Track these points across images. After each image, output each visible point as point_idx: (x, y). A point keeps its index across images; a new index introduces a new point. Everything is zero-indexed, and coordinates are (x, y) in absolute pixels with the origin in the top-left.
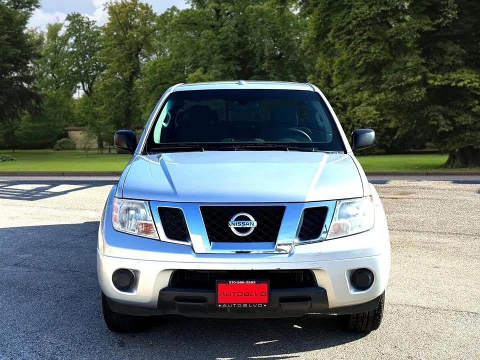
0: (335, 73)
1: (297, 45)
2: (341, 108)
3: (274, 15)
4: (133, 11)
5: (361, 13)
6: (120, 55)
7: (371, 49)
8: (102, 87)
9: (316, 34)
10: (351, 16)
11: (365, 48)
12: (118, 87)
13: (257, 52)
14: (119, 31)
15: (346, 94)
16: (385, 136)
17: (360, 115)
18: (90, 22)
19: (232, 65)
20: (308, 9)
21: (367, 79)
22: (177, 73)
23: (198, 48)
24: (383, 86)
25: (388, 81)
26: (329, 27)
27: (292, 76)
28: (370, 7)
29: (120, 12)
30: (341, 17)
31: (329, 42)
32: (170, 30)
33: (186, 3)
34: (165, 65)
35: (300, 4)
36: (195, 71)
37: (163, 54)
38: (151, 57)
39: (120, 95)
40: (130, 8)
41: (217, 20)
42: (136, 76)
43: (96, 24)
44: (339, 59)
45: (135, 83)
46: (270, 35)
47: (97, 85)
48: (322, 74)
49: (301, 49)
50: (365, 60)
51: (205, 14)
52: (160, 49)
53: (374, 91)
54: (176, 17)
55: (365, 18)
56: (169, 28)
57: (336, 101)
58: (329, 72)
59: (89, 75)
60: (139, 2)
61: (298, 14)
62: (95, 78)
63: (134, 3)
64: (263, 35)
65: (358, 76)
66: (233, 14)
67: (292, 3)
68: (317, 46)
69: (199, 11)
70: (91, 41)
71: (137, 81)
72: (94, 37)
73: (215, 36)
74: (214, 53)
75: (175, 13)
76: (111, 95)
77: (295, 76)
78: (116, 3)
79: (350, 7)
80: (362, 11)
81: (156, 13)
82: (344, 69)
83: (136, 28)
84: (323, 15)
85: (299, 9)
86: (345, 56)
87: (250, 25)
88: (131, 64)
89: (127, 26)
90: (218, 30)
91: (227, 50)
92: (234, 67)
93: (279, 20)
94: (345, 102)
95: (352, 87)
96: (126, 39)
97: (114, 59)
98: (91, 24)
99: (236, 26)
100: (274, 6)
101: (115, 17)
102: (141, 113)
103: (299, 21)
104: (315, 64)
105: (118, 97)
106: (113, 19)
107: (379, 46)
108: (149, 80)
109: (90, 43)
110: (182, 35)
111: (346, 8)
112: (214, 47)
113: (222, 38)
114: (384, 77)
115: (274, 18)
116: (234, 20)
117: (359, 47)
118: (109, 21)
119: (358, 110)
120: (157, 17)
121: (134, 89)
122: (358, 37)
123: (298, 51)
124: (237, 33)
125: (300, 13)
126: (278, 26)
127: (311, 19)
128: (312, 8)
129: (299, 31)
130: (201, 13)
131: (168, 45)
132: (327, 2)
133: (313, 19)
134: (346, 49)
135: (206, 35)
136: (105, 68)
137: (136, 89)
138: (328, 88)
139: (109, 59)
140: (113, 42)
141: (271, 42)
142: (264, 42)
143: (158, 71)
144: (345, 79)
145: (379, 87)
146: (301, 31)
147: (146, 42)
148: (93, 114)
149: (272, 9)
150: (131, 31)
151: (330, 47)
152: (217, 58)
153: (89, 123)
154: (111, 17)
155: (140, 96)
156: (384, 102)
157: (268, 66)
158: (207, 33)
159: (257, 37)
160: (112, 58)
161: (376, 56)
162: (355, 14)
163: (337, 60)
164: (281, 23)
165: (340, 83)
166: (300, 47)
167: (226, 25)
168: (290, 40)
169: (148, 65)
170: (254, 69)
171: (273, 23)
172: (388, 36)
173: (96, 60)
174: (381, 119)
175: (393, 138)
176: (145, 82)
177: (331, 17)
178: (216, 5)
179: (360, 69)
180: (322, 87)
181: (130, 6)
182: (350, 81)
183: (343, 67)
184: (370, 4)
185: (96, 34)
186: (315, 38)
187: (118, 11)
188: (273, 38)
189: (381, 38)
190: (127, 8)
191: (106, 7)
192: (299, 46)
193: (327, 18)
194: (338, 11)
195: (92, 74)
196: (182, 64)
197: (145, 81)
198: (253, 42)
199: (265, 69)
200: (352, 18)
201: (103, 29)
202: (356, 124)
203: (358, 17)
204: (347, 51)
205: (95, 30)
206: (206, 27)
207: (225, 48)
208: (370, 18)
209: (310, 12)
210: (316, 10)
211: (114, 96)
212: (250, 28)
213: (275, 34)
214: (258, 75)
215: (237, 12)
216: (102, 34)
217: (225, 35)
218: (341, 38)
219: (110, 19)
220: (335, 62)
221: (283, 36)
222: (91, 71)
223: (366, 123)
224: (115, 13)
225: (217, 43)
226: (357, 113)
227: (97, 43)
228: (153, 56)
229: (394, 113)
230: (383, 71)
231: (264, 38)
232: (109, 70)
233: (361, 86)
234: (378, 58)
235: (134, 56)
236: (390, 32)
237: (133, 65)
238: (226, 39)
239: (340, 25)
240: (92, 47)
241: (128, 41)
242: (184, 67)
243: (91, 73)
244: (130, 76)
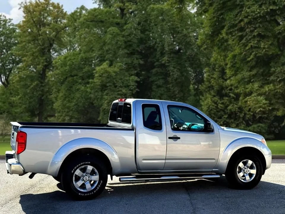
0: (228, 66)
1: (193, 41)
2: (233, 98)
3: (173, 14)
4: (46, 9)
5: (252, 12)
6: (34, 50)
7: (261, 45)
8: (18, 79)
9: (212, 30)
10: (243, 15)
11: (255, 44)
12: (32, 79)
13: (158, 47)
14: (33, 28)
15: (239, 85)
16: (274, 124)
17: (252, 104)
18: (7, 20)
19: (135, 59)
20: (204, 8)
21: (257, 72)
22: (85, 66)
23: (105, 43)
24: (272, 78)
25: (276, 74)
26: (223, 24)
27: (190, 69)
28: (260, 6)
29: (34, 11)
30: (234, 15)
31: (223, 38)
32: (79, 27)
33: (94, 3)
34: (74, 59)
35: (197, 3)
36: (101, 65)
37: (72, 49)
38: (62, 52)
39: (34, 86)
40: (42, 7)
41: (122, 18)
42: (48, 68)
43: (12, 22)
44: (233, 53)
45: (47, 75)
46: (170, 32)
47: (13, 77)
48: (216, 67)
49: (197, 44)
50: (256, 54)
51: (111, 13)
52: (71, 45)
53: (264, 83)
54: (85, 15)
55: (256, 16)
56: (78, 26)
57: (229, 91)
58: (223, 65)
59: (6, 67)
60: (51, 2)
61: (194, 12)
62: (11, 70)
63: (47, 2)
64: (163, 31)
65: (249, 69)
66: (136, 12)
67: (190, 3)
68: (212, 41)
69: (106, 10)
70: (8, 37)
71: (50, 74)
72: (10, 33)
73: (119, 33)
74: (119, 48)
75: (84, 12)
76: (26, 86)
77: (192, 69)
78: (31, 3)
79: (242, 7)
80: (253, 10)
81: (66, 12)
82: (236, 62)
83: (49, 25)
84: (217, 13)
85: (195, 8)
86: (237, 51)
87: (151, 22)
88: (44, 58)
89: (40, 24)
90: (122, 27)
91: (130, 46)
92: (137, 61)
93: (178, 19)
94: (238, 93)
95: (243, 79)
96: (40, 35)
97: (29, 54)
98: (8, 21)
99: (139, 24)
100: (174, 5)
101: (30, 15)
102: (53, 103)
103: (196, 19)
104: (211, 57)
105: (32, 88)
106: (28, 17)
107: (268, 41)
108: (60, 72)
109: (7, 39)
110: (90, 31)
111: (238, 7)
112: (119, 43)
113: (127, 34)
114: (273, 69)
115: (174, 17)
116: (137, 18)
117: (250, 43)
118: (24, 19)
119: (249, 100)
120: (68, 15)
121: (46, 81)
122: (249, 34)
123: (195, 46)
124: (139, 30)
125: (197, 11)
126: (177, 23)
127: (207, 17)
128: (207, 7)
129: (196, 27)
130: (107, 11)
131: (77, 42)
132: (221, 2)
133: (209, 17)
134: (239, 44)
135: (112, 32)
136: (20, 61)
137: (49, 81)
138: (222, 80)
139: (24, 54)
140: (27, 38)
141: (171, 38)
142: (164, 38)
143: (68, 64)
144: (238, 71)
145: (268, 78)
146: (197, 28)
147: (57, 38)
148: (10, 103)
149: (172, 8)
150: (44, 28)
151: (224, 43)
152: (121, 53)
153: (6, 111)
154: (26, 16)
155: (52, 87)
156: (272, 92)
157: (168, 60)
158: (112, 30)
159: (158, 33)
160: (27, 52)
161: (266, 51)
162: (246, 12)
163: (230, 55)
164: (180, 21)
165: (233, 75)
166: (197, 43)
167: (130, 23)
168: (188, 36)
169: (60, 59)
170: (155, 62)
171: (172, 21)
172: (276, 33)
173: (12, 54)
174: (270, 108)
175: (281, 125)
176: (57, 75)
177: (224, 15)
178: (121, 4)
179: (251, 63)
180: (216, 78)
181: (43, 6)
182: (242, 73)
183: (235, 60)
184: (260, 3)
185: (12, 31)
186: (210, 34)
187: (32, 10)
188: (173, 35)
189: (270, 34)
190: (41, 7)
191: (21, 6)
192: (196, 41)
193: (221, 17)
194: (231, 10)
195: (9, 67)
196: (90, 58)
197: (56, 73)
198: (154, 39)
199: (165, 62)
200: (243, 17)
201: (19, 26)
202: (248, 113)
203: (249, 16)
204: (239, 46)
205: (11, 27)
206: (112, 24)
207: (128, 43)
208: (260, 16)
209: (206, 11)
210: (211, 9)
211: (29, 87)
212: (151, 25)
213: (174, 31)
214: (158, 68)
215: (140, 11)
216: (17, 31)
217: (129, 31)
218: (234, 34)
219: (25, 17)
220: (228, 57)
221: (181, 33)
222: (8, 64)
223: (257, 112)
224: (29, 11)
225: (122, 39)
226: (249, 103)
227: (13, 39)
228: (64, 51)
229: (282, 102)
230: (272, 64)
231: (164, 34)
232: (24, 64)
233: (252, 78)
234: (267, 53)
235: (47, 51)
236: (278, 29)
237: (46, 59)
238: (129, 35)
239: (233, 22)
240: (9, 43)
241: (41, 37)
242: (92, 61)
243: (7, 66)
244: (43, 68)
